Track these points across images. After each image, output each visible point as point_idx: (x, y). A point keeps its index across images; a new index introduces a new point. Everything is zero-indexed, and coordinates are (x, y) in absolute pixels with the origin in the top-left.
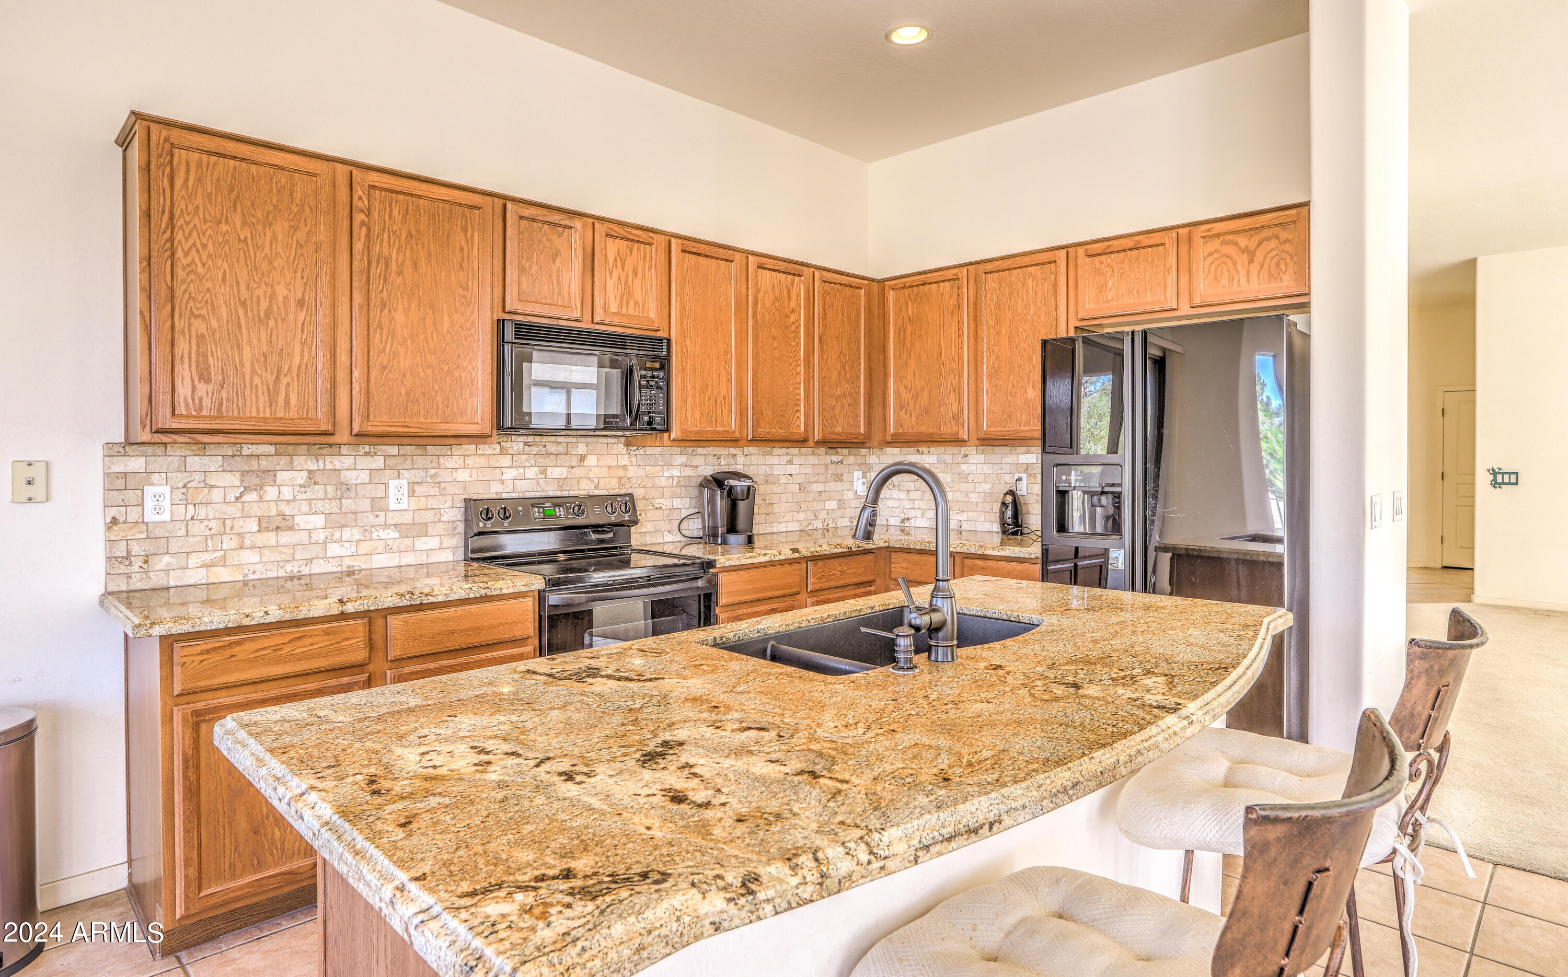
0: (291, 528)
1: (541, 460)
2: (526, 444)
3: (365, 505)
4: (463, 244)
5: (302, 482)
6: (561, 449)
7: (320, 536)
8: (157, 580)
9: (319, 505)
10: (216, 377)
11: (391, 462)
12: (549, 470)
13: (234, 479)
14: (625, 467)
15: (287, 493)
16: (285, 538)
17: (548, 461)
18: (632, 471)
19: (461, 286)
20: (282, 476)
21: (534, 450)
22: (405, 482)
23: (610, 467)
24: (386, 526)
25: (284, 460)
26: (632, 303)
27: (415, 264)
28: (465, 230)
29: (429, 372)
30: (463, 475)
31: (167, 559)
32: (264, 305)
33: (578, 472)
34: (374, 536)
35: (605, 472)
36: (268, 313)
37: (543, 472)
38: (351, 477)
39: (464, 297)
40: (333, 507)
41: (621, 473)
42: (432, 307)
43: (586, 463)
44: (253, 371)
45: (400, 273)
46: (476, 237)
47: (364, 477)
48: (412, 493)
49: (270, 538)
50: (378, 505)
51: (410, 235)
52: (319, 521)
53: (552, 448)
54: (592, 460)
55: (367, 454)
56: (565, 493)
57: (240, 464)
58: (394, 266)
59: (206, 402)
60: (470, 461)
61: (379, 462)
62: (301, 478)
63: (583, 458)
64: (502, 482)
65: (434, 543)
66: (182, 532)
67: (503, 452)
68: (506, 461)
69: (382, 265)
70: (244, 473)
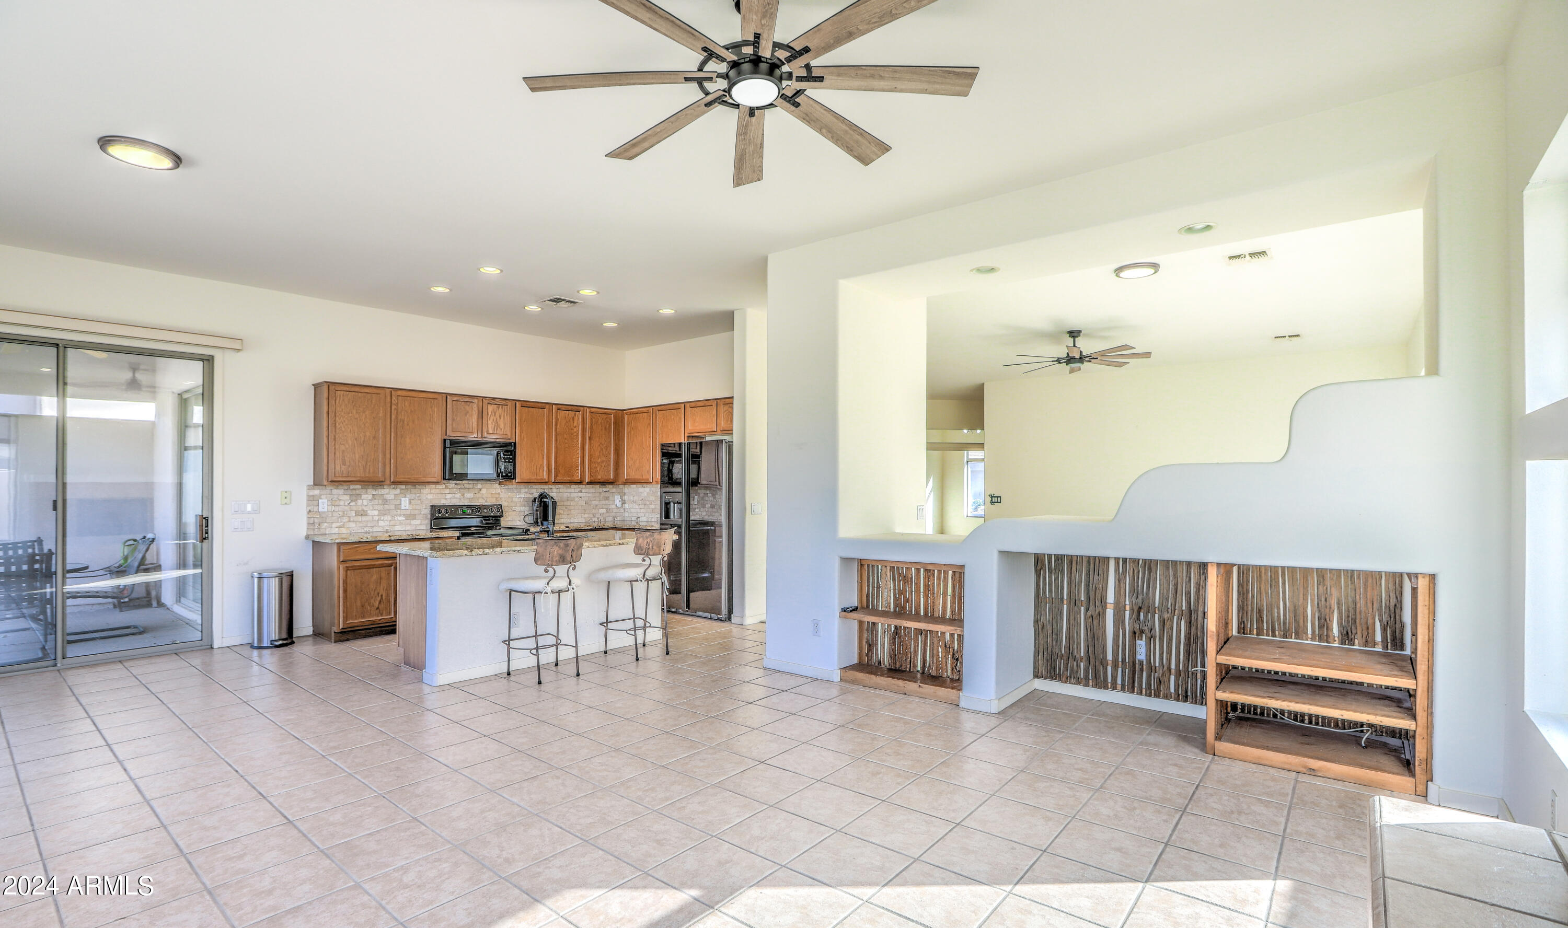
0: (366, 515)
1: (462, 491)
2: (456, 484)
3: (393, 507)
4: (431, 412)
5: (370, 498)
6: (471, 486)
7: (376, 518)
8: (322, 531)
9: (376, 507)
10: (348, 464)
11: (402, 491)
12: (466, 495)
13: (347, 497)
14: (499, 493)
15: (365, 502)
16: (364, 518)
17: (465, 491)
18: (501, 496)
19: (430, 428)
20: (363, 496)
21: (459, 487)
22: (408, 499)
23: (492, 493)
24: (400, 515)
25: (364, 491)
26: (499, 429)
27: (413, 422)
28: (432, 407)
29: (418, 459)
30: (430, 497)
31: (326, 524)
32: (362, 439)
33: (478, 495)
34: (396, 519)
35: (490, 496)
36: (364, 441)
37: (463, 495)
38: (388, 497)
39: (431, 432)
40: (381, 508)
41: (497, 496)
42: (419, 436)
43: (481, 492)
44: (359, 461)
45: (408, 425)
46: (436, 409)
47: (392, 497)
48: (410, 503)
49: (359, 518)
50: (398, 507)
51: (411, 411)
52: (376, 513)
53: (467, 486)
54: (484, 491)
55: (394, 488)
56: (472, 504)
57: (349, 492)
58: (406, 422)
59: (344, 472)
60: (433, 491)
61: (398, 491)
62: (370, 497)
63: (480, 490)
64: (446, 499)
65: (418, 522)
66: (330, 515)
67: (446, 487)
68: (447, 491)
69: (402, 423)
70: (351, 495)
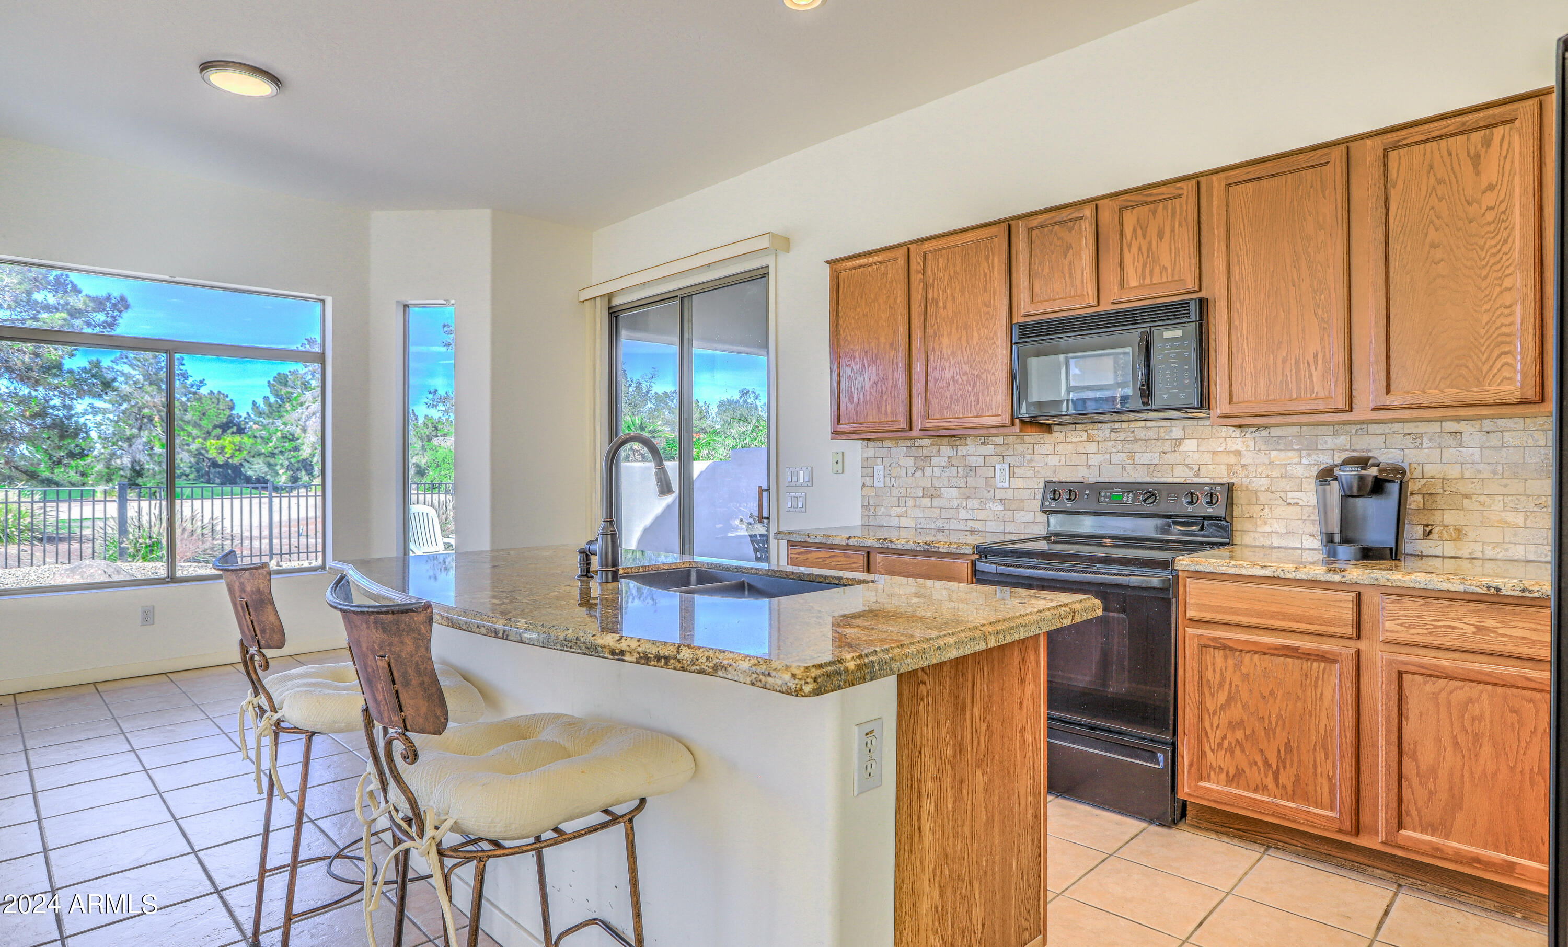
0: (939, 496)
1: (1128, 446)
2: (1112, 430)
3: (981, 483)
4: (986, 270)
5: (944, 464)
6: (1152, 434)
7: (955, 503)
8: (879, 522)
9: (954, 481)
11: (998, 450)
12: (1137, 456)
13: (910, 462)
14: (1238, 453)
15: (937, 472)
16: (937, 502)
17: (1136, 447)
18: (1247, 459)
19: (985, 305)
20: (935, 460)
21: (1121, 436)
22: (1006, 466)
23: (1214, 452)
24: (994, 499)
25: (935, 449)
26: (1157, 270)
27: (954, 298)
28: (987, 258)
30: (1053, 460)
31: (883, 509)
33: (1171, 458)
34: (987, 506)
35: (1207, 458)
37: (1131, 457)
38: (972, 461)
39: (988, 313)
40: (961, 482)
41: (1232, 460)
42: (965, 328)
43: (1182, 449)
45: (945, 308)
46: (996, 260)
47: (980, 460)
48: (1012, 475)
49: (927, 501)
50: (989, 483)
51: (950, 277)
52: (953, 492)
53: (1140, 434)
54: (1190, 445)
55: (983, 444)
56: (1156, 480)
57: (914, 451)
58: (941, 304)
60: (1060, 448)
61: (989, 449)
62: (943, 461)
63: (1179, 442)
64: (1089, 466)
65: (1029, 517)
66: (888, 494)
67: (1090, 439)
68: (1093, 447)
69: (934, 306)
70: (916, 458)
